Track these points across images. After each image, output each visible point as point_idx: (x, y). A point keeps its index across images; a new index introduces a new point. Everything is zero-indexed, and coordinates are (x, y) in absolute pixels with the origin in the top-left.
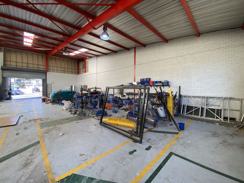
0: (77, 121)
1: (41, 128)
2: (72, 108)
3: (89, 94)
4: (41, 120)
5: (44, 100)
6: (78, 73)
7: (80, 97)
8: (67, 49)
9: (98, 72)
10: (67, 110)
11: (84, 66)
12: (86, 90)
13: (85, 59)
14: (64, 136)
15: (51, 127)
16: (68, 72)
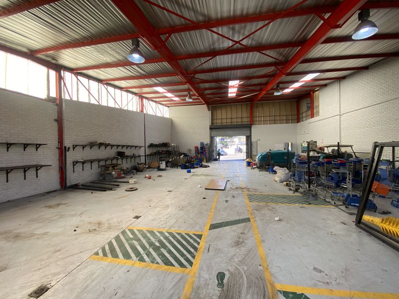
0: (301, 205)
1: (250, 201)
2: (290, 180)
3: (321, 157)
4: (248, 190)
5: (249, 164)
6: (298, 121)
7: (305, 163)
8: (280, 85)
9: (342, 113)
10: (282, 182)
11: (310, 105)
12: (315, 151)
13: (312, 93)
14: (282, 223)
15: (261, 204)
16: (281, 122)
